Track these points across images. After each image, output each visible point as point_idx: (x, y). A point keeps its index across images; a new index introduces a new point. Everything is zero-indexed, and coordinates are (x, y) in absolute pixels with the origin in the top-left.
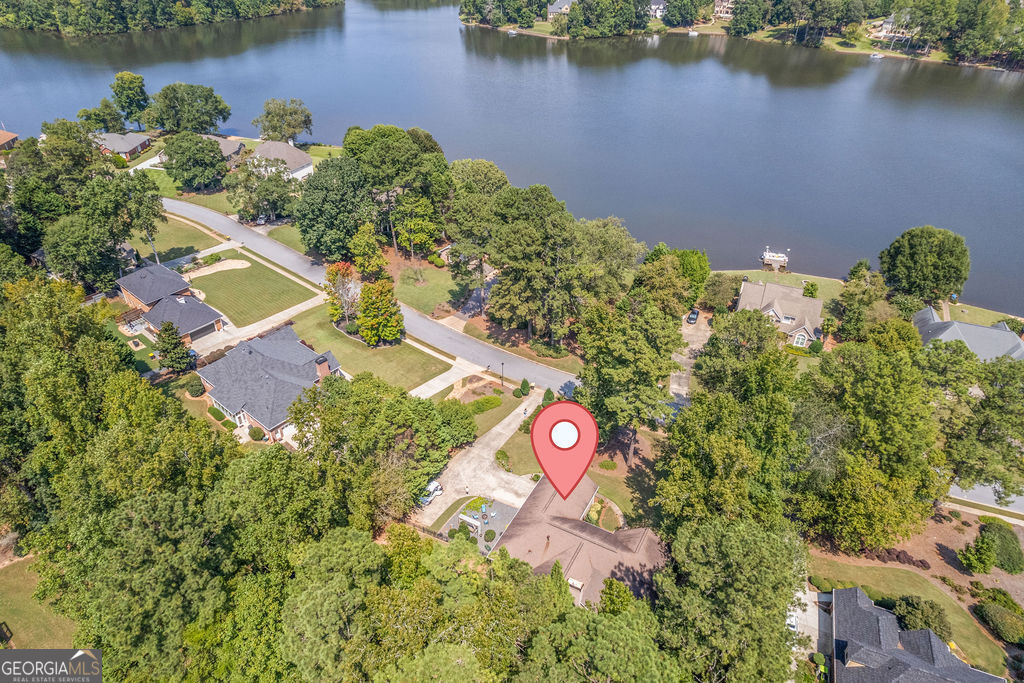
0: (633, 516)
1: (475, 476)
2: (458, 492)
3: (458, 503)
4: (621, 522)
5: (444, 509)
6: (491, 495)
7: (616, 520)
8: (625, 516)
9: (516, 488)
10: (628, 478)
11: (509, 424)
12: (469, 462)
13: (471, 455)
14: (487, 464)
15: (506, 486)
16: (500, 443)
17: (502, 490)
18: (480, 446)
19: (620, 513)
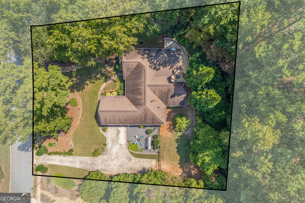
0: (104, 78)
1: (117, 158)
2: (130, 160)
3: (136, 156)
4: (109, 82)
5: (143, 160)
6: (125, 144)
7: (110, 84)
8: (106, 81)
9: (115, 135)
10: (78, 91)
11: (72, 162)
12: (109, 166)
13: (103, 167)
14: (105, 157)
15: (115, 141)
16: (88, 159)
17: (119, 141)
18: (95, 167)
19: (105, 84)
